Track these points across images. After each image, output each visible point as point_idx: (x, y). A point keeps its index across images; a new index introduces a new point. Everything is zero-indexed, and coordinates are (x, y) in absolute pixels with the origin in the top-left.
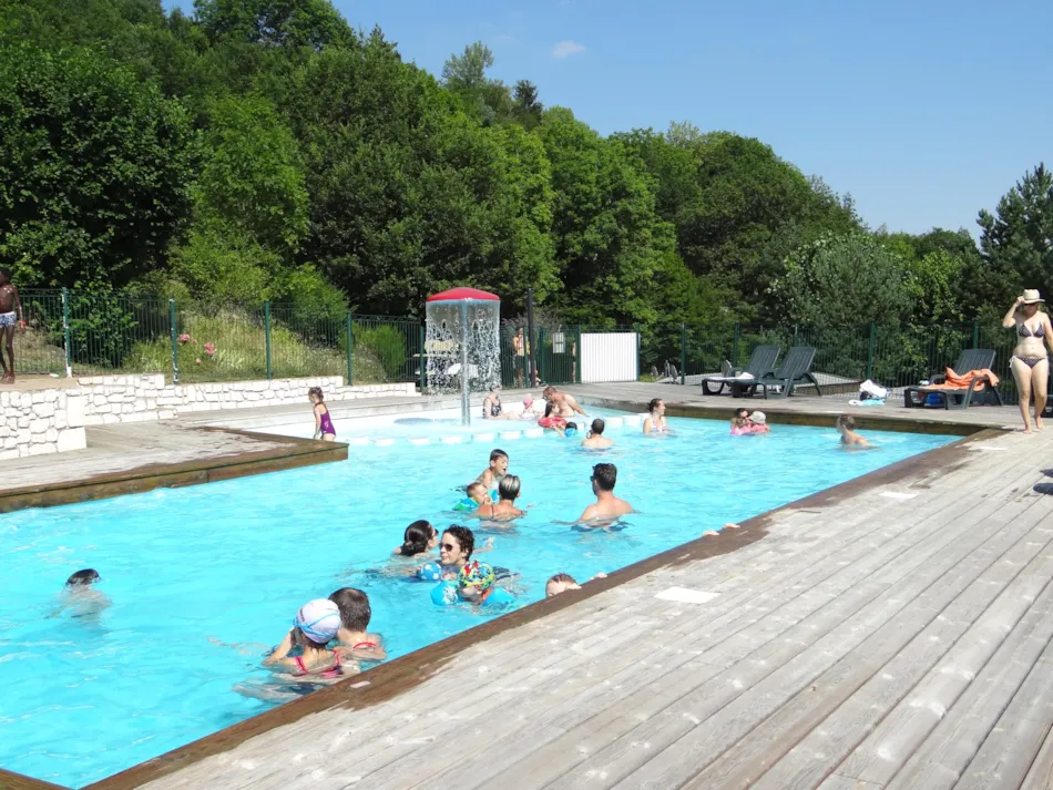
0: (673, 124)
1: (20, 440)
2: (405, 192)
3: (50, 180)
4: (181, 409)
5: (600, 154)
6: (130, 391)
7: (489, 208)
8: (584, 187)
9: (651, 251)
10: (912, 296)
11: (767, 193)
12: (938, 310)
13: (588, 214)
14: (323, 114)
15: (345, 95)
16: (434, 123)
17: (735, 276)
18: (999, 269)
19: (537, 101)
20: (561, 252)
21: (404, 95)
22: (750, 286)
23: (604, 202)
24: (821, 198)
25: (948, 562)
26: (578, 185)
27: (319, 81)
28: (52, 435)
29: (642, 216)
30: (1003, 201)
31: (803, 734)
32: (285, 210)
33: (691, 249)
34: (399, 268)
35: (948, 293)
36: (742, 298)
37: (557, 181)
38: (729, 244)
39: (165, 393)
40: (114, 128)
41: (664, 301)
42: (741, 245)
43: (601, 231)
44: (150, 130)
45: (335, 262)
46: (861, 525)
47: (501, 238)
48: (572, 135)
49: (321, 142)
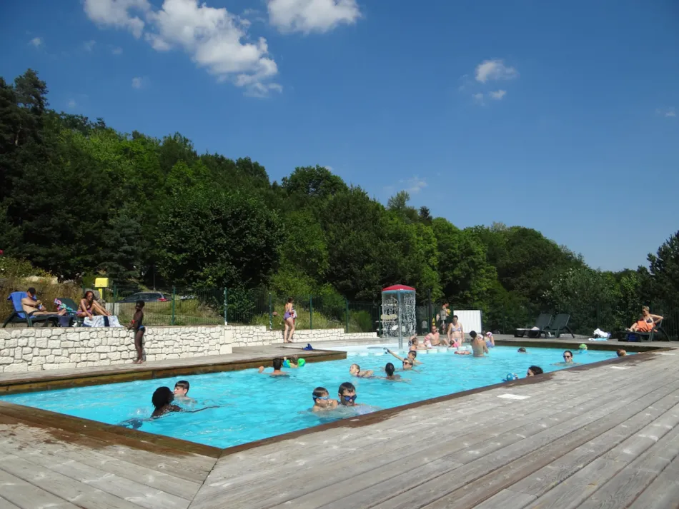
0: (494, 223)
1: (204, 348)
2: (371, 252)
3: (222, 245)
4: (273, 342)
5: (460, 236)
6: (251, 332)
7: (409, 259)
8: (453, 251)
9: (486, 279)
10: (617, 297)
11: (540, 252)
12: (630, 305)
13: (455, 263)
14: (335, 220)
15: (345, 211)
16: (384, 223)
17: (526, 291)
18: (661, 281)
19: (430, 215)
20: (443, 280)
21: (371, 211)
22: (534, 295)
23: (462, 258)
24: (567, 254)
25: (650, 389)
26: (450, 249)
27: (333, 206)
28: (218, 347)
29: (480, 263)
30: (660, 249)
31: (583, 443)
32: (319, 259)
33: (504, 279)
34: (369, 285)
35: (635, 295)
36: (531, 301)
37: (440, 248)
38: (523, 276)
39: (266, 334)
40: (248, 223)
41: (493, 303)
42: (529, 277)
43: (461, 269)
44: (263, 224)
45: (341, 283)
46: (602, 377)
47: (414, 272)
48: (446, 227)
49: (334, 232)
